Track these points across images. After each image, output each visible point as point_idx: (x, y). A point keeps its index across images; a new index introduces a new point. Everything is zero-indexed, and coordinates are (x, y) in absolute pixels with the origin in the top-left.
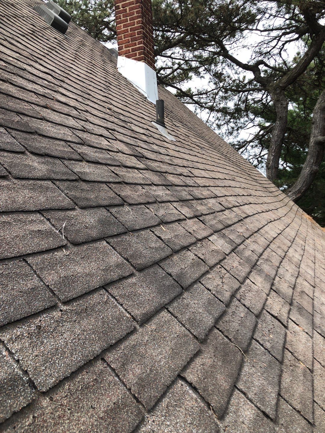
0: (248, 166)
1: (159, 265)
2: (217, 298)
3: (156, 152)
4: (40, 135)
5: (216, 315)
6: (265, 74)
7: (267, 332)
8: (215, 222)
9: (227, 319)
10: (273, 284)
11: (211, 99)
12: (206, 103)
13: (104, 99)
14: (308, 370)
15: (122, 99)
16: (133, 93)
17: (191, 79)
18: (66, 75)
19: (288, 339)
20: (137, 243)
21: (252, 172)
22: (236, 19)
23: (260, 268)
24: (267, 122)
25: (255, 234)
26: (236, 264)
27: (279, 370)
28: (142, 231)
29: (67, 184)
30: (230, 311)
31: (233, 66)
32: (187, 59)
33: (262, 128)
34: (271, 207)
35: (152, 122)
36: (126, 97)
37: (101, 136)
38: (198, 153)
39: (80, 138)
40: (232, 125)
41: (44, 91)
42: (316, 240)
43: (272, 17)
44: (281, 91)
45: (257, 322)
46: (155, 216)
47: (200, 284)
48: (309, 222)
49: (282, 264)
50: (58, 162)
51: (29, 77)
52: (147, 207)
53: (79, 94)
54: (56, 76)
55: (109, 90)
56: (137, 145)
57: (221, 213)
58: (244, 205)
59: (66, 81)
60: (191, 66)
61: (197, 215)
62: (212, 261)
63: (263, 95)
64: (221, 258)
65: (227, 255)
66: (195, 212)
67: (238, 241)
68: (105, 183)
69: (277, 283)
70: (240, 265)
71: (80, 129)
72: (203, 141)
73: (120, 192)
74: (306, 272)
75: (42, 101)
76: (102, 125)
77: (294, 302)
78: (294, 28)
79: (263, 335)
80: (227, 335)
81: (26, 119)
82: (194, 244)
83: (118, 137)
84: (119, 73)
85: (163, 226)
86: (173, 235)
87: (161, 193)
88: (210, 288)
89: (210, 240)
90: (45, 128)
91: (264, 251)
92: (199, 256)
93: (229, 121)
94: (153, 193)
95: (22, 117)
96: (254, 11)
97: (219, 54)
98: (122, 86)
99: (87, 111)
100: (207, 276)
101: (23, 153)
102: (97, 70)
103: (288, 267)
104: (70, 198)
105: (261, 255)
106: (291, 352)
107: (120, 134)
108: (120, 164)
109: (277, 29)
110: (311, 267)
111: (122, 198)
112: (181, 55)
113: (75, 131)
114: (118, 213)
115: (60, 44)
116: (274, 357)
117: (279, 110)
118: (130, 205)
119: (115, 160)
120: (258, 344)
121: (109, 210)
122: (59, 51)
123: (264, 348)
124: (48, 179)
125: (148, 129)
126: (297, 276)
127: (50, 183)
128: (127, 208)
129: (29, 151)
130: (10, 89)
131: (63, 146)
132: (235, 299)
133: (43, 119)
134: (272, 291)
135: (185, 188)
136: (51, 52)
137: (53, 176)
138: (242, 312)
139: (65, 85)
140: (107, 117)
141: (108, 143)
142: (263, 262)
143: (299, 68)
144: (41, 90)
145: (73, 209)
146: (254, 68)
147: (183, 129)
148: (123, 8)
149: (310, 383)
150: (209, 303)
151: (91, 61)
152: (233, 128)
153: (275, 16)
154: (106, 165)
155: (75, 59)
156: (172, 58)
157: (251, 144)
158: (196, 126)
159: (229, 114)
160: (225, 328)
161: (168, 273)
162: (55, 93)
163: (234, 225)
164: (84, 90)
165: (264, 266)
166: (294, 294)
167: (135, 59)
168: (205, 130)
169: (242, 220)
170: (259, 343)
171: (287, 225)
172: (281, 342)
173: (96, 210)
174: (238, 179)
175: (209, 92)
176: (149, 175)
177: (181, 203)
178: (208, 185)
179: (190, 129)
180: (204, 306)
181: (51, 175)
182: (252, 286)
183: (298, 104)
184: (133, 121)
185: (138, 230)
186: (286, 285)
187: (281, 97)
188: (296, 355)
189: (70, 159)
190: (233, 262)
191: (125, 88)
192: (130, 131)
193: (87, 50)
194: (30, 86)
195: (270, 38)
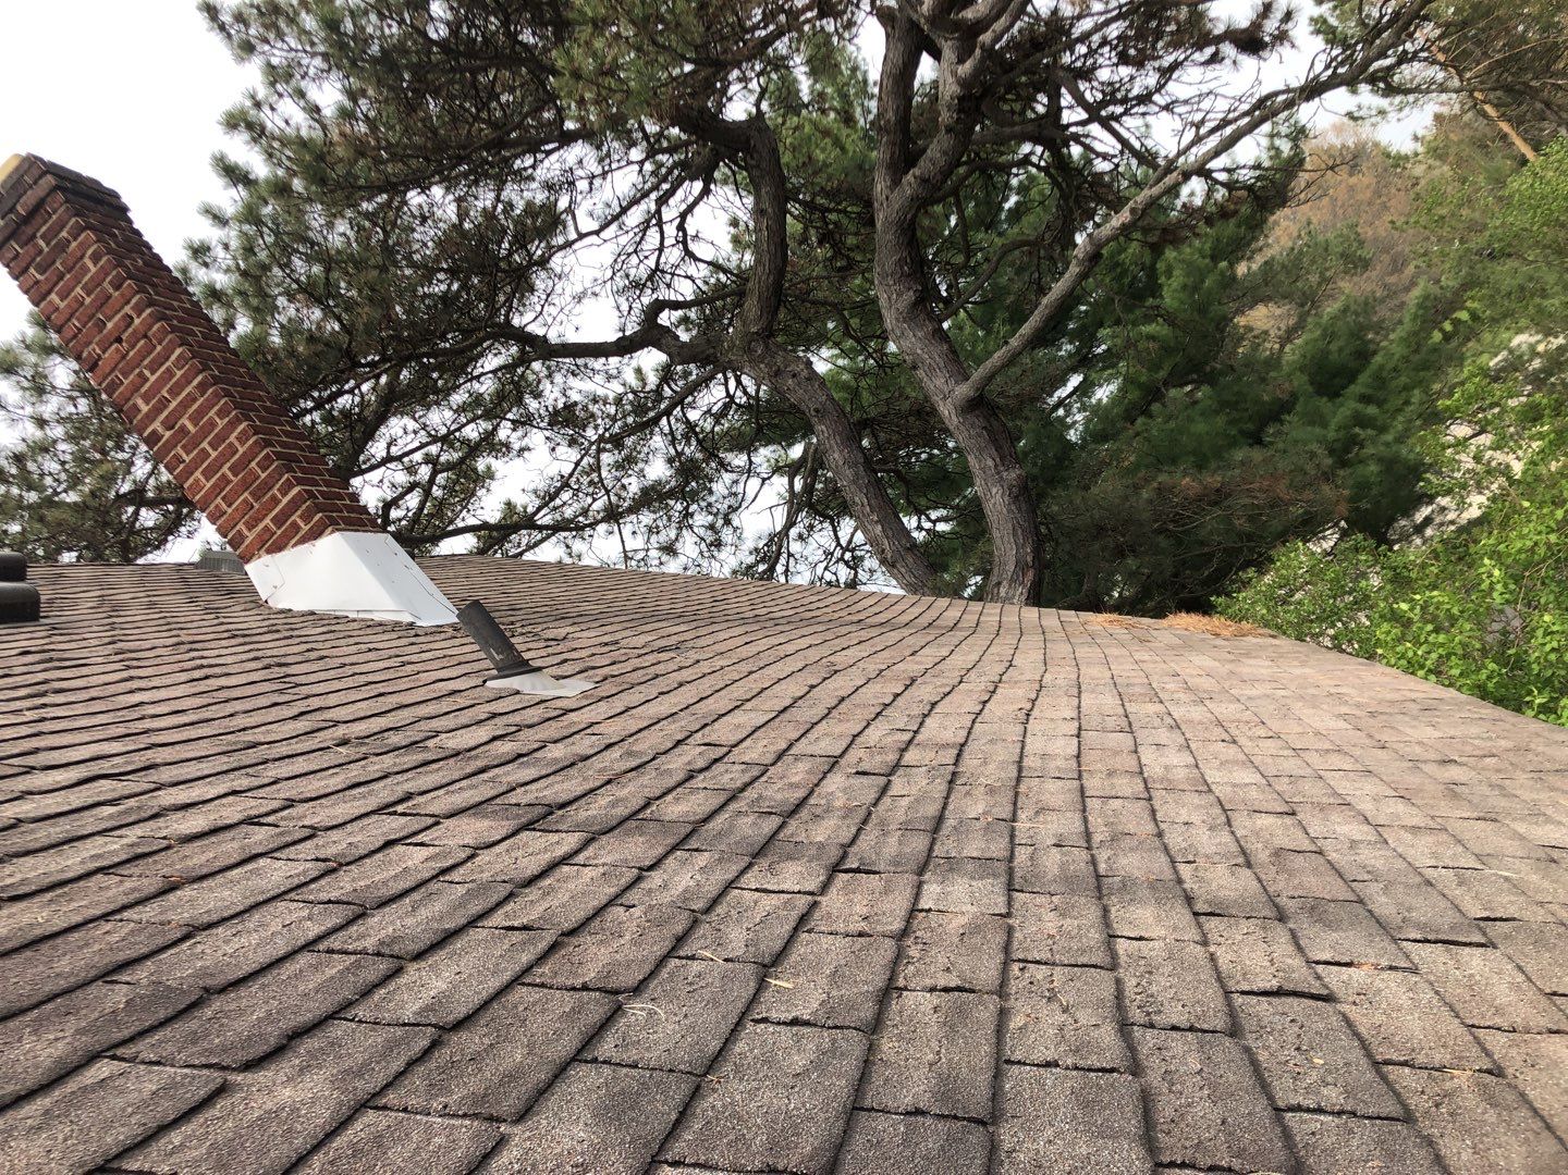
0: (836, 599)
1: (862, 1109)
2: (1090, 1070)
3: (572, 764)
4: (223, 990)
5: (1133, 1126)
6: (688, 330)
7: (1299, 1059)
8: (893, 840)
9: (1169, 1112)
10: (1189, 900)
11: (591, 490)
12: (585, 512)
13: (302, 725)
14: (1488, 1078)
15: (350, 682)
16: (366, 639)
17: (492, 477)
18: (144, 741)
19: (1362, 1030)
20: (752, 1093)
21: (860, 606)
22: (506, 245)
23: (1117, 879)
24: (790, 445)
25: (1022, 788)
26: (1051, 923)
27: (1420, 1146)
28: (734, 1043)
29: (417, 1079)
30: (1154, 1078)
31: (586, 366)
32: (444, 431)
33: (792, 470)
34: (992, 670)
35: (488, 684)
36: (357, 669)
37: (389, 844)
38: (681, 668)
39: (338, 902)
40: (701, 520)
41: (125, 841)
42: (1178, 670)
43: (597, 182)
44: (767, 346)
45: (1247, 1050)
46: (730, 965)
47: (1015, 1069)
48: (1119, 631)
49: (1159, 816)
50: (338, 1029)
51: (49, 836)
52: (687, 958)
53: (225, 768)
54: (117, 765)
55: (297, 685)
56: (504, 788)
57: (886, 800)
58: (921, 724)
59: (159, 761)
60: (465, 442)
61: (833, 860)
62: (986, 971)
63: (726, 384)
64: (1000, 938)
65: (1008, 915)
66: (818, 857)
67: (998, 848)
68: (517, 980)
69: (1195, 887)
70: (1063, 915)
71: (315, 874)
72: (664, 624)
73: (576, 975)
74: (1235, 785)
75: (143, 879)
76: (363, 811)
77: (1283, 901)
78: (676, 172)
79: (1297, 1077)
80: (1209, 1163)
81: (142, 974)
82: (899, 957)
83: (435, 808)
84: (282, 612)
85: (777, 978)
86: (822, 981)
87: (685, 878)
88: (1050, 1055)
89: (930, 910)
90: (220, 953)
91: (1085, 820)
92: (942, 983)
93: (687, 515)
94: (665, 898)
95: (128, 979)
96: (540, 197)
97: (523, 360)
98: (320, 646)
99: (290, 803)
100: (1012, 1025)
101: (222, 1090)
102: (216, 652)
103: (1183, 812)
104: (465, 1116)
105: (1088, 835)
106: (1405, 1064)
107: (432, 794)
108: (509, 887)
109: (635, 202)
110: (1236, 762)
111: (598, 989)
112: (415, 432)
113: (306, 894)
114: (623, 1045)
115: (51, 660)
116: (1379, 1118)
117: (797, 394)
118: (637, 990)
119: (484, 887)
120: (1306, 1116)
121: (595, 1060)
122: (64, 685)
123: (1332, 1113)
124: (356, 1111)
125: (494, 716)
126: (1223, 819)
127: (370, 1116)
128: (637, 1009)
129: (234, 1069)
130: (26, 919)
131: (316, 968)
132: (1137, 1032)
133: (192, 931)
134: (1203, 919)
135: (733, 806)
136: (44, 706)
137: (366, 1086)
138: (1185, 1055)
139: (166, 775)
140: (355, 773)
141: (424, 852)
142: (1110, 853)
143: (766, 259)
144: (114, 847)
145: (501, 1142)
146: (650, 334)
147: (585, 634)
148: (170, 428)
149: (1524, 1112)
150: (1086, 1104)
151: (175, 640)
152: (712, 527)
153: (604, 175)
154: (473, 923)
155: (129, 667)
156: (399, 458)
157: (793, 532)
158: (610, 595)
159: (671, 494)
160: (1188, 1144)
161: (908, 1113)
162: (161, 822)
163: (951, 807)
164: (228, 744)
165: (1123, 861)
166: (1263, 877)
167: (303, 541)
168: (642, 590)
169: (954, 774)
170: (1308, 1110)
171: (1076, 691)
172: (1357, 1054)
173: (561, 1089)
174: (841, 659)
175: (571, 475)
176: (610, 852)
177: (764, 863)
178: (784, 746)
179: (601, 619)
180: (1081, 1127)
181: (355, 1089)
182: (1145, 953)
183: (837, 345)
184: (436, 724)
185: (721, 1050)
186: (1222, 869)
187: (779, 360)
188: (1421, 1059)
189: (367, 992)
190: (1040, 922)
191: (334, 643)
192: (452, 761)
193: (137, 614)
194: (73, 861)
195: (631, 234)
